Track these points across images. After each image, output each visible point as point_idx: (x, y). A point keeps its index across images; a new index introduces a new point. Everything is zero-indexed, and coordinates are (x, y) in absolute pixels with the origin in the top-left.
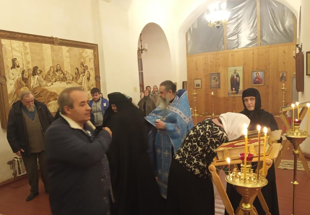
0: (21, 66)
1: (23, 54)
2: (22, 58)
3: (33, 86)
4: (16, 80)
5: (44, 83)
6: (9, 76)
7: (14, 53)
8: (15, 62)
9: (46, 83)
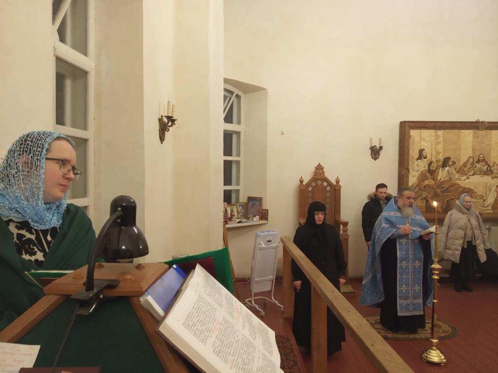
0: (429, 157)
1: (433, 144)
2: (432, 148)
3: (441, 179)
4: (420, 172)
5: (457, 176)
6: (413, 168)
7: (422, 143)
8: (423, 152)
9: (459, 176)
